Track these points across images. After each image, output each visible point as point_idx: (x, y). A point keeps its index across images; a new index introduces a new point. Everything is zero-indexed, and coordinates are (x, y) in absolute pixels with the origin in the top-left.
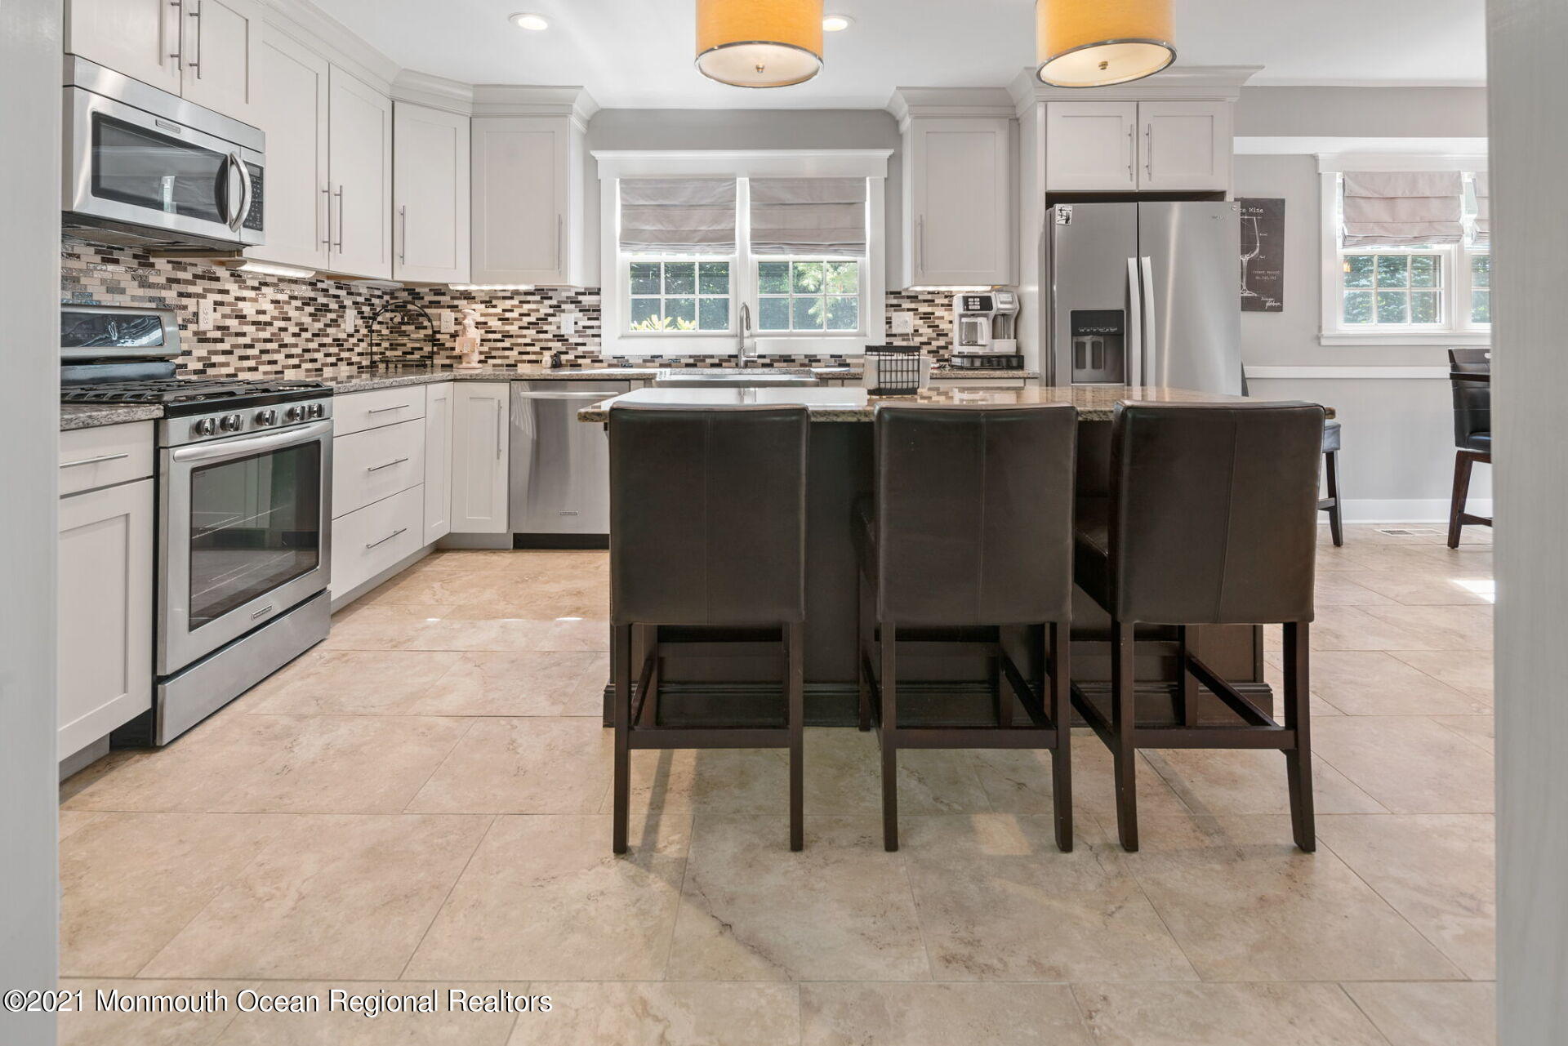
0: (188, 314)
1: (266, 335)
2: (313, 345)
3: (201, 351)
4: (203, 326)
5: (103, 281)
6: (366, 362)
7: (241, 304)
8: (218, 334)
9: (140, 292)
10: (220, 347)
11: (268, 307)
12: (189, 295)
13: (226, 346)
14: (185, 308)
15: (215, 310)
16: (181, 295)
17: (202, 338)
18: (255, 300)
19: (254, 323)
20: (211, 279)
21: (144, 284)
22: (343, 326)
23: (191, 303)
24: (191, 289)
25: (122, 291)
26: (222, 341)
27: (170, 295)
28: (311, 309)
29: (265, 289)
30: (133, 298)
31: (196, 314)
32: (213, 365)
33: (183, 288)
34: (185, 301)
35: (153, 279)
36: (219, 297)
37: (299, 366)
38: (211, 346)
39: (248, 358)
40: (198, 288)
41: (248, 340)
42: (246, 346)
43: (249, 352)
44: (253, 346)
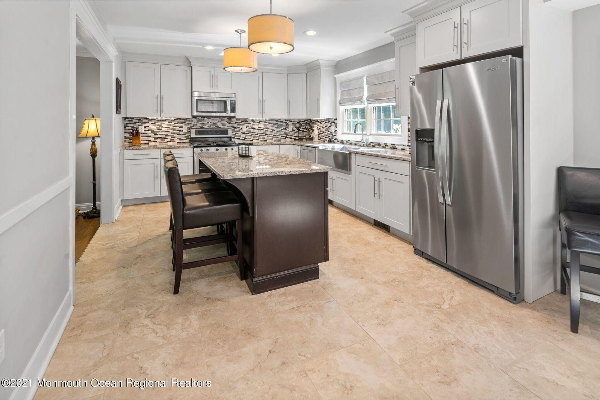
0: (240, 129)
1: (262, 132)
2: (278, 134)
3: (244, 136)
4: (243, 131)
5: (221, 124)
6: (297, 138)
7: (254, 126)
8: (248, 132)
9: (229, 125)
10: (248, 135)
11: (263, 127)
12: (240, 125)
13: (250, 135)
14: (239, 127)
15: (247, 127)
16: (238, 125)
17: (243, 133)
18: (258, 125)
19: (257, 130)
20: (245, 121)
21: (230, 123)
22: (288, 130)
23: (241, 127)
24: (241, 124)
25: (225, 125)
26: (249, 134)
27: (236, 125)
28: (277, 126)
29: (261, 122)
30: (228, 126)
31: (242, 129)
32: (247, 138)
33: (239, 124)
34: (239, 126)
35: (231, 122)
36: (248, 125)
37: (272, 139)
38: (246, 135)
39: (256, 137)
40: (243, 123)
41: (256, 133)
42: (255, 135)
43: (256, 136)
44: (257, 135)
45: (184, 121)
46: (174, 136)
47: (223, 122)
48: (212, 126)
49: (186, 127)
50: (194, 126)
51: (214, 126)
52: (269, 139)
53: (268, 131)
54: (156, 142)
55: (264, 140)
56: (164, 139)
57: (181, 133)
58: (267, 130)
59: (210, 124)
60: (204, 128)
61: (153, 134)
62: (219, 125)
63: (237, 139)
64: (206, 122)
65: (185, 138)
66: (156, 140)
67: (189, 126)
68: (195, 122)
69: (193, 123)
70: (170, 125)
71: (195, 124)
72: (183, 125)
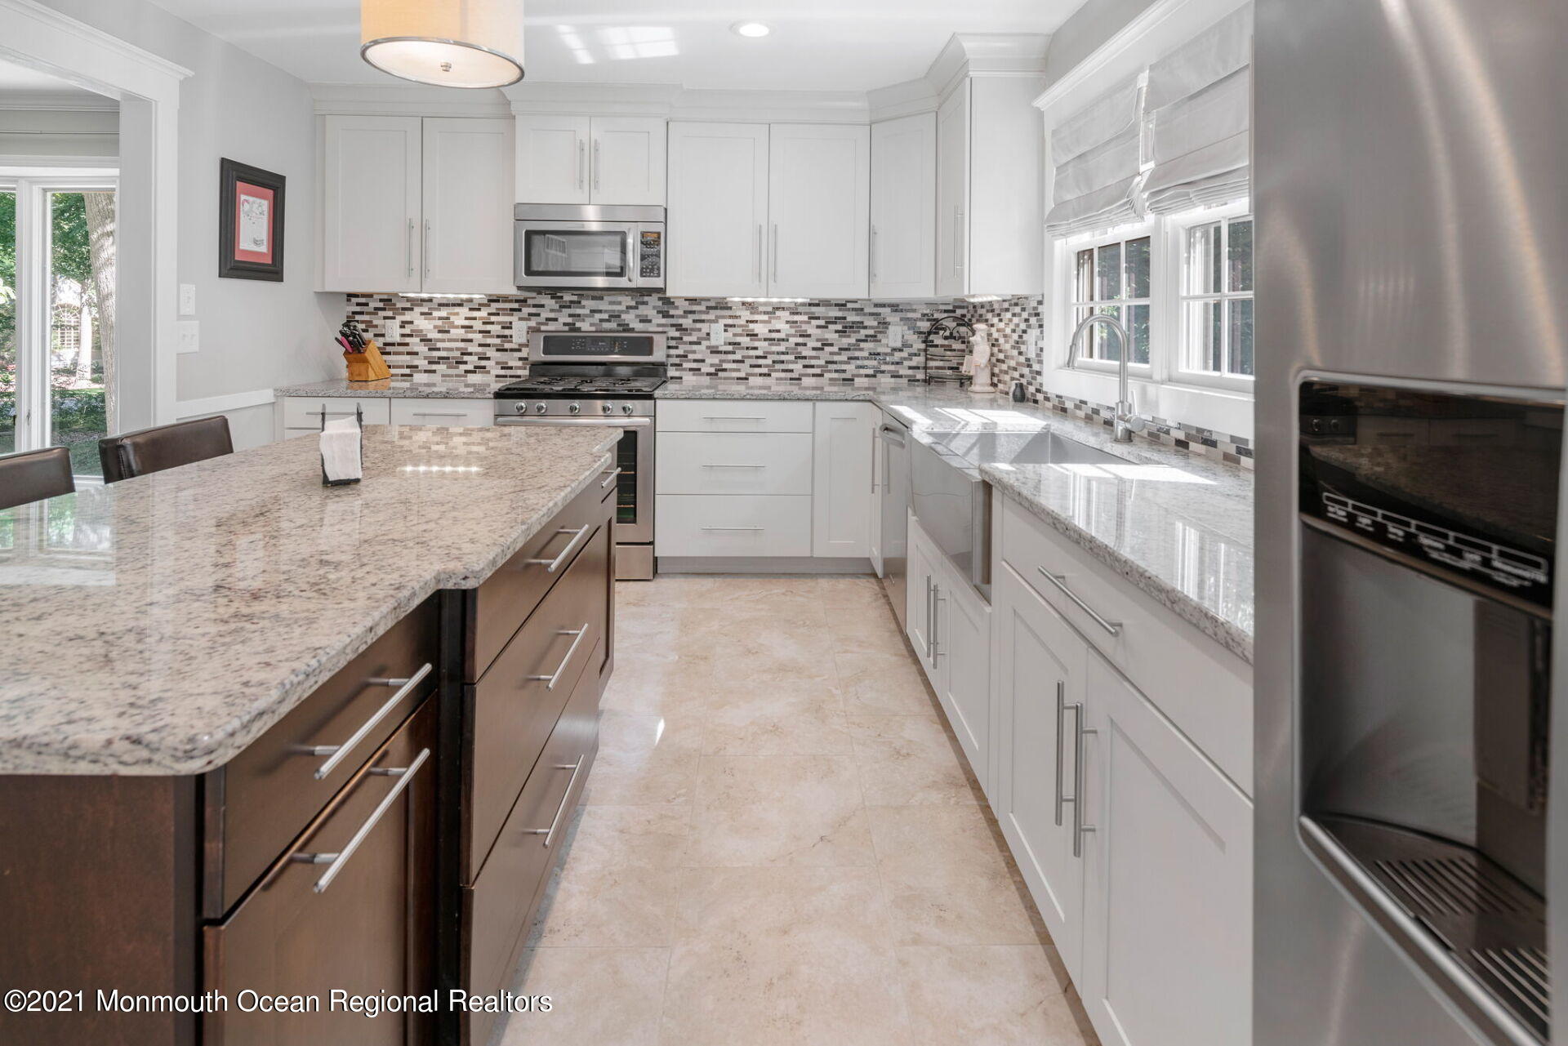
0: (703, 334)
1: (782, 348)
2: (844, 357)
3: (715, 359)
4: (713, 342)
5: (637, 316)
6: (920, 375)
7: (751, 326)
8: (730, 348)
9: (664, 321)
10: (731, 357)
11: (785, 329)
12: (703, 321)
13: (738, 357)
14: (700, 330)
15: (725, 331)
16: (695, 321)
17: (715, 351)
18: (768, 322)
19: (765, 340)
20: (722, 308)
21: (666, 315)
22: (884, 341)
23: (705, 327)
24: (704, 317)
25: (650, 321)
26: (734, 353)
27: (687, 322)
28: (839, 327)
29: (778, 313)
30: (659, 325)
31: (708, 334)
32: (725, 370)
33: (697, 317)
34: (698, 325)
35: (672, 312)
36: (730, 322)
37: (821, 375)
38: (723, 357)
39: (760, 366)
40: (712, 315)
41: (759, 353)
42: (757, 357)
43: (761, 362)
44: (765, 357)
45: (516, 306)
46: (485, 354)
47: (644, 310)
48: (606, 325)
49: (524, 325)
50: (547, 324)
51: (613, 325)
52: (808, 375)
53: (805, 345)
54: (434, 371)
55: (791, 379)
56: (457, 363)
57: (507, 346)
58: (801, 340)
59: (598, 316)
60: (579, 330)
61: (425, 345)
62: (630, 318)
63: (691, 370)
64: (587, 311)
65: (520, 364)
66: (434, 367)
67: (533, 323)
68: (552, 311)
69: (545, 314)
70: (475, 319)
71: (552, 315)
72: (514, 319)
